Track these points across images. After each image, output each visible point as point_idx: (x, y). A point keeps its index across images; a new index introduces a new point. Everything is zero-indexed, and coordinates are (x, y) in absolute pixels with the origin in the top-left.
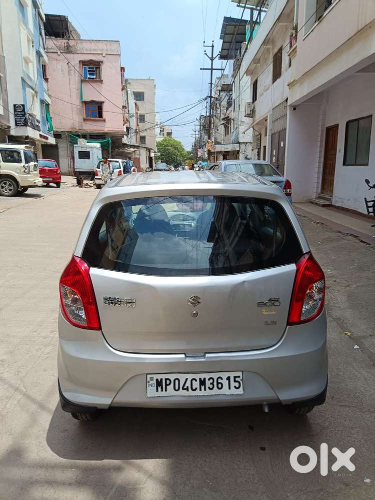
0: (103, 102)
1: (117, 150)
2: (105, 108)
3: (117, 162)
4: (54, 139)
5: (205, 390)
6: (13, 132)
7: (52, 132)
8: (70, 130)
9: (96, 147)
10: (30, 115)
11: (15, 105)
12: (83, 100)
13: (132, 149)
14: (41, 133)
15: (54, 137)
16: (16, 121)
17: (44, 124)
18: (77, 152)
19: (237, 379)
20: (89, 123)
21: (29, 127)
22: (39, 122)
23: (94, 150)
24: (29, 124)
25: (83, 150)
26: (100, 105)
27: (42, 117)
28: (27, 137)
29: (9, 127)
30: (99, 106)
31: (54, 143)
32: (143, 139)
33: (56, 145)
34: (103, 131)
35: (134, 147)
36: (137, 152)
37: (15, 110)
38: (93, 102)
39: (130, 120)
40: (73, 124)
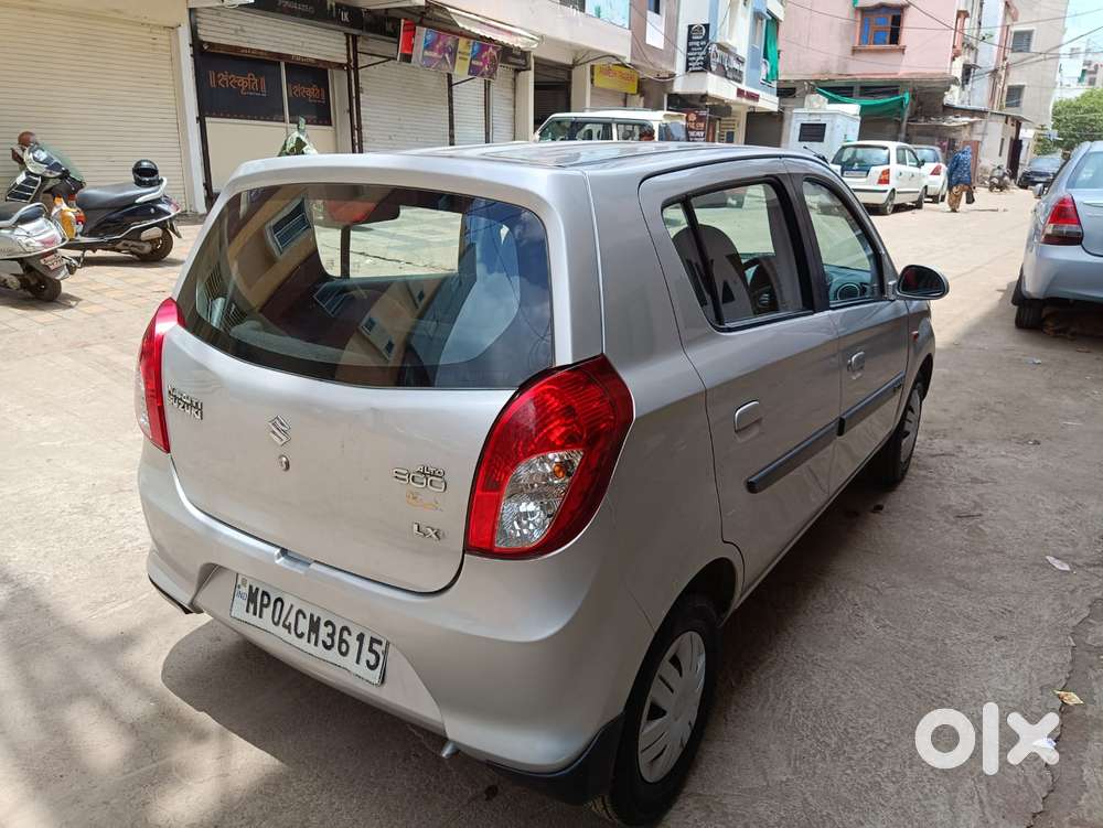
0: (907, 6)
1: (922, 122)
2: (910, 19)
3: (885, 148)
4: (777, 99)
5: (316, 644)
6: (680, 87)
7: (774, 84)
8: (817, 77)
9: (844, 115)
10: (720, 46)
11: (690, 27)
12: (858, 5)
13: (966, 120)
14: (743, 86)
15: (778, 95)
16: (688, 61)
17: (755, 66)
18: (798, 127)
19: (376, 646)
20: (863, 57)
21: (713, 73)
22: (740, 61)
23: (839, 120)
24: (714, 67)
25: (813, 120)
26: (896, 14)
27: (753, 50)
28: (704, 97)
29: (672, 75)
30: (894, 17)
31: (775, 108)
32: (1015, 93)
33: (779, 112)
34: (892, 77)
35: (973, 113)
36: (979, 128)
37: (690, 39)
38: (882, 7)
39: (981, 46)
40: (826, 62)
